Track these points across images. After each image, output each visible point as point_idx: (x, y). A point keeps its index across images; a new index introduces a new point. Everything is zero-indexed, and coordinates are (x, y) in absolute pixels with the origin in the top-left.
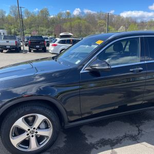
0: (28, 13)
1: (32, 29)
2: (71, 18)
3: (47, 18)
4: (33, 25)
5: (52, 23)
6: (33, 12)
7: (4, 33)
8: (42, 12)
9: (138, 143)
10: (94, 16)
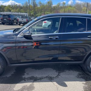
0: (40, 3)
1: (42, 13)
2: (65, 6)
3: (51, 6)
4: (42, 11)
5: (54, 9)
6: (43, 3)
7: (26, 15)
8: (48, 2)
9: (51, 82)
10: (81, 5)
